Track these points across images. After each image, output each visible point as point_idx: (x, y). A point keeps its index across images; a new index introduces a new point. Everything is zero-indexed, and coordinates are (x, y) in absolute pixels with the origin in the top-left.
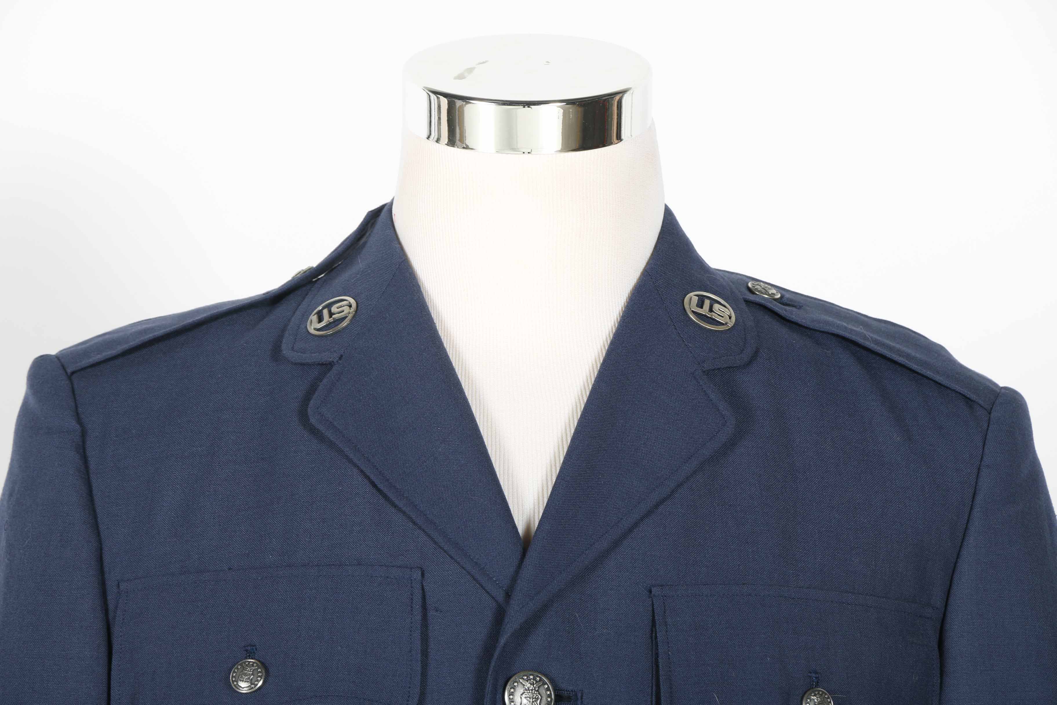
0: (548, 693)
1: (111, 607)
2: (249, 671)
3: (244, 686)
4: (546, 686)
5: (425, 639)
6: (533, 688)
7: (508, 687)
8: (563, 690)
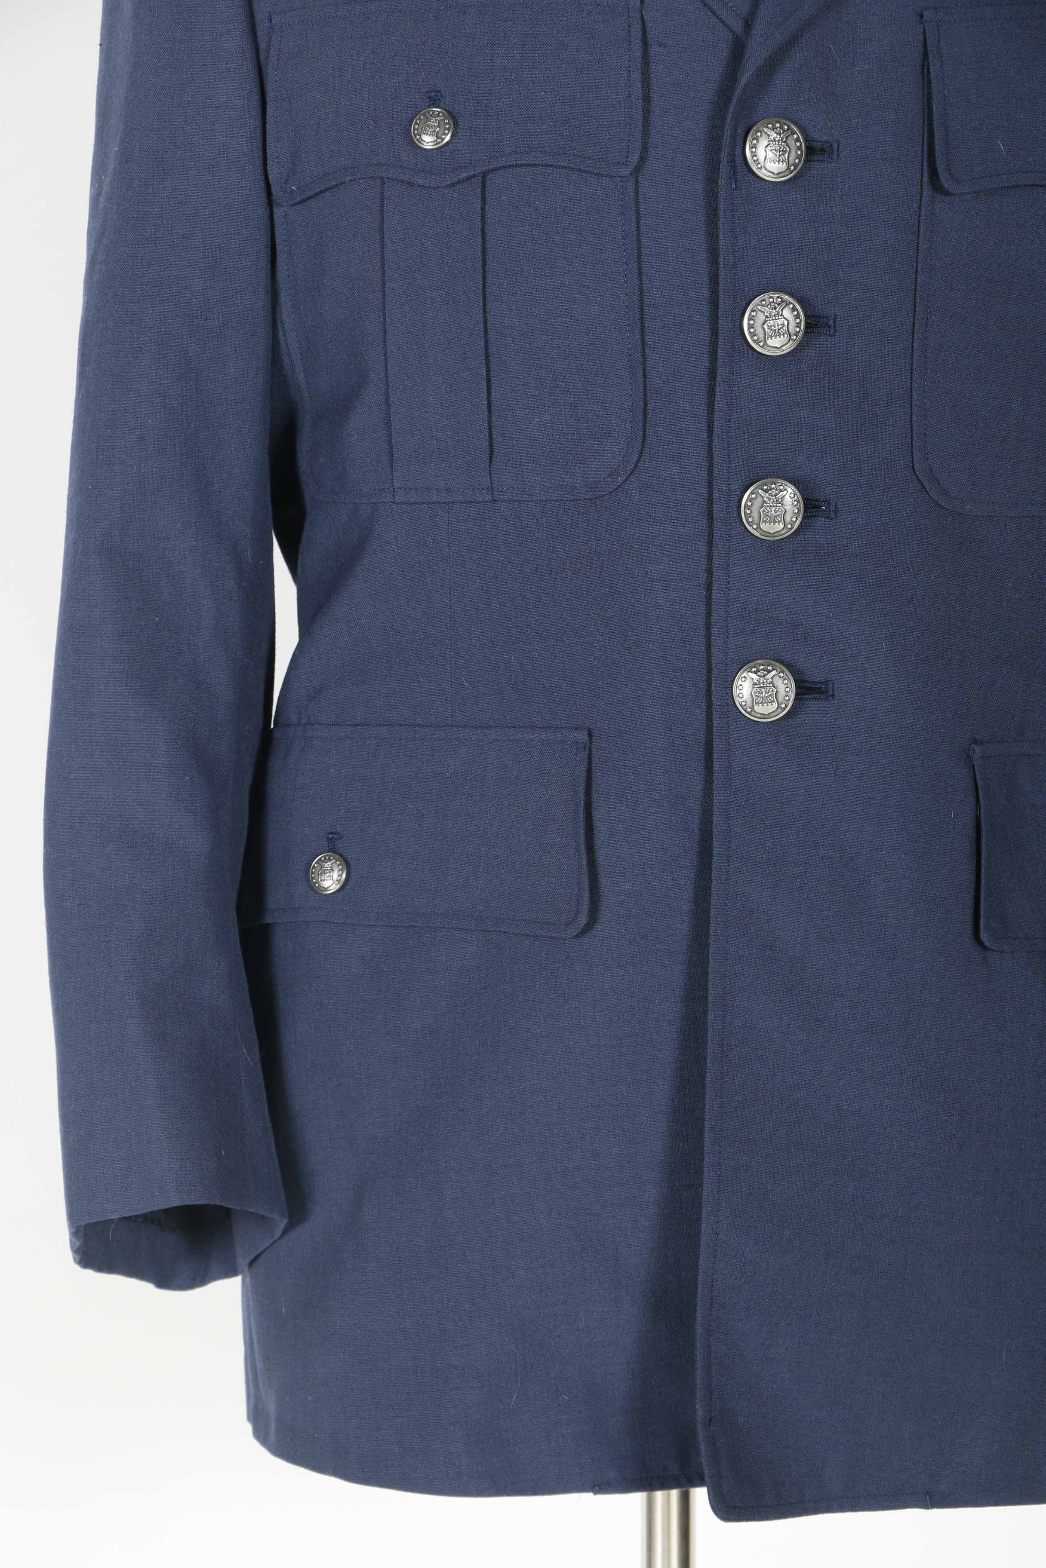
0: (798, 144)
1: (262, 46)
2: (433, 122)
3: (428, 141)
4: (795, 136)
5: (646, 82)
6: (780, 139)
7: (749, 138)
8: (816, 141)
